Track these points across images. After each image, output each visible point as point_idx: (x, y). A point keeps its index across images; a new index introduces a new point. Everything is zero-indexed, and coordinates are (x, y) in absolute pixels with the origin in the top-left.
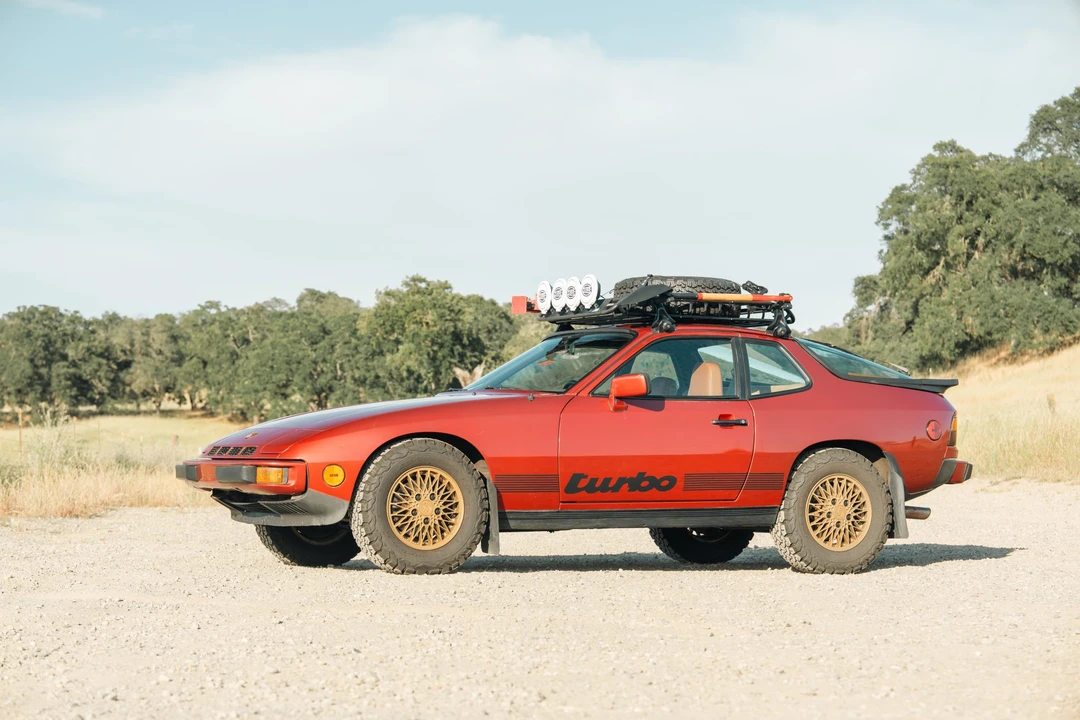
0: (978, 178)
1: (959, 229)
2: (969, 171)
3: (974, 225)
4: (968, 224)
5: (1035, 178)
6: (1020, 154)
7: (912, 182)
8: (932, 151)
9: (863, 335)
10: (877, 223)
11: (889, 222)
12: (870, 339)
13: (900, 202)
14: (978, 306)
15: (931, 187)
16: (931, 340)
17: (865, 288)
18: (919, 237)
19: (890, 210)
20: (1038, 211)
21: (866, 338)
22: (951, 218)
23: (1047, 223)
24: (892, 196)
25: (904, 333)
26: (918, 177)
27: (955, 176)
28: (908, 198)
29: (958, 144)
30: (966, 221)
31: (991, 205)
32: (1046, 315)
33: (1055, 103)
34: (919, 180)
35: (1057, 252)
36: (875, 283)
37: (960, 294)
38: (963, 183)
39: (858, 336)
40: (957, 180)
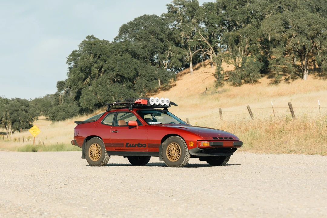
0: (102, 48)
1: (95, 65)
2: (99, 46)
3: (101, 64)
4: (98, 64)
5: (121, 49)
6: (116, 40)
7: (79, 49)
8: (85, 39)
9: (60, 101)
10: (67, 63)
11: (71, 63)
12: (62, 102)
13: (75, 56)
14: (102, 92)
15: (86, 51)
16: (86, 103)
17: (61, 85)
18: (81, 68)
19: (72, 59)
20: (122, 60)
21: (61, 102)
22: (93, 62)
23: (126, 64)
24: (72, 54)
25: (74, 101)
26: (81, 47)
27: (94, 47)
28: (78, 55)
29: (94, 36)
30: (98, 63)
31: (106, 58)
32: (125, 95)
33: (128, 23)
34: (81, 48)
35: (128, 74)
36: (64, 83)
37: (96, 88)
38: (97, 50)
39: (58, 102)
40: (95, 49)
